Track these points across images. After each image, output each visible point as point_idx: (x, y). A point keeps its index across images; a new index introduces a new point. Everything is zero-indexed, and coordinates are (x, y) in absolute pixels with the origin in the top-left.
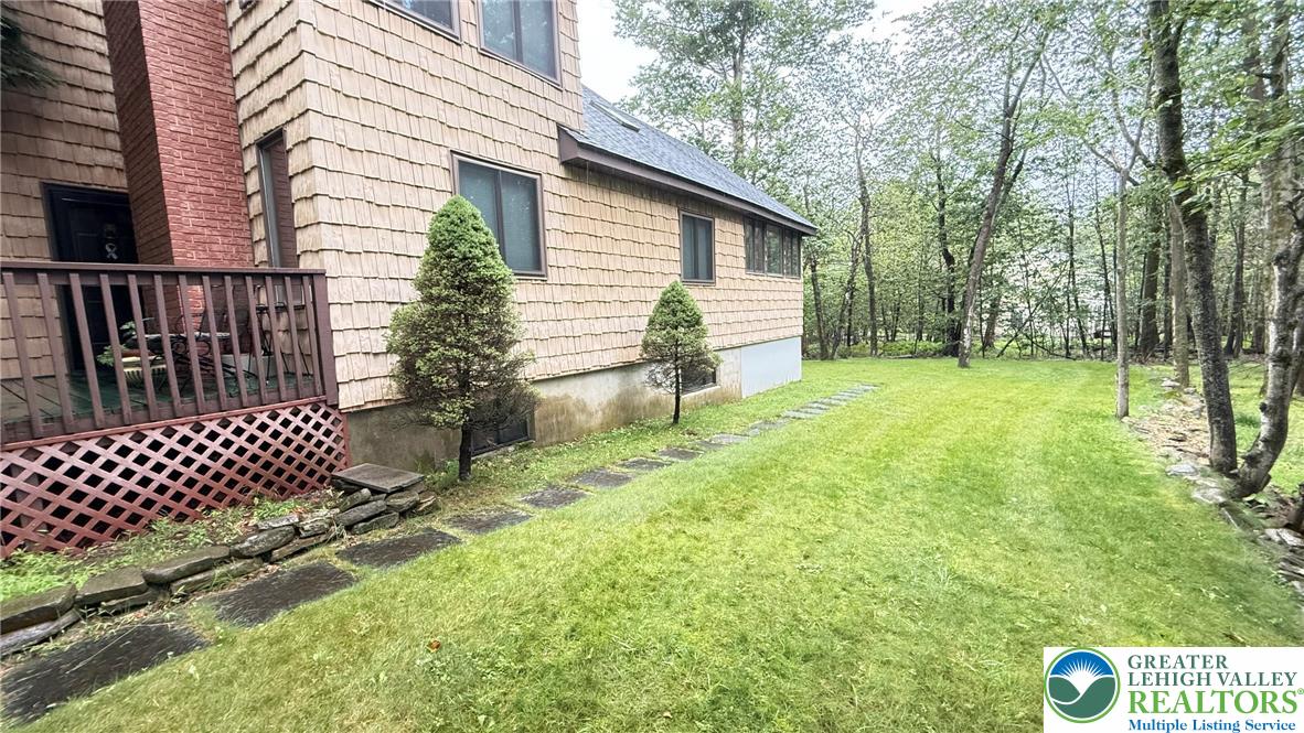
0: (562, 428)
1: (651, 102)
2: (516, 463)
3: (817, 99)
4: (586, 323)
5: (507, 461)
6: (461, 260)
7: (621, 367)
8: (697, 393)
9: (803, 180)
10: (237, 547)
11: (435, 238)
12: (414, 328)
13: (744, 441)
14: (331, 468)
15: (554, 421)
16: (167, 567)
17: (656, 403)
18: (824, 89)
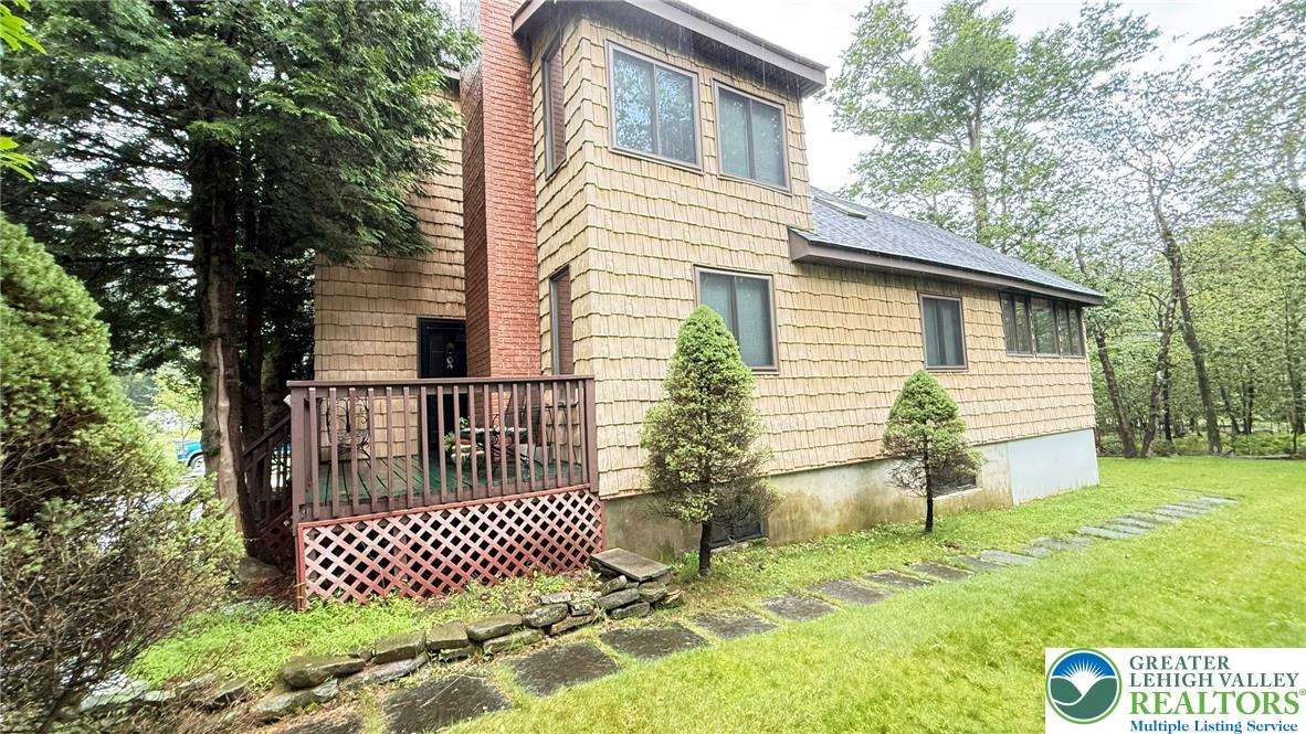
0: (795, 528)
1: (873, 185)
2: (750, 560)
3: (1084, 148)
4: (819, 417)
5: (741, 558)
6: (706, 363)
7: (860, 463)
8: (954, 494)
9: (1074, 240)
10: (528, 617)
11: (684, 344)
12: (666, 425)
13: (1029, 562)
14: (590, 549)
15: (788, 518)
16: (481, 627)
17: (900, 506)
18: (1092, 136)
